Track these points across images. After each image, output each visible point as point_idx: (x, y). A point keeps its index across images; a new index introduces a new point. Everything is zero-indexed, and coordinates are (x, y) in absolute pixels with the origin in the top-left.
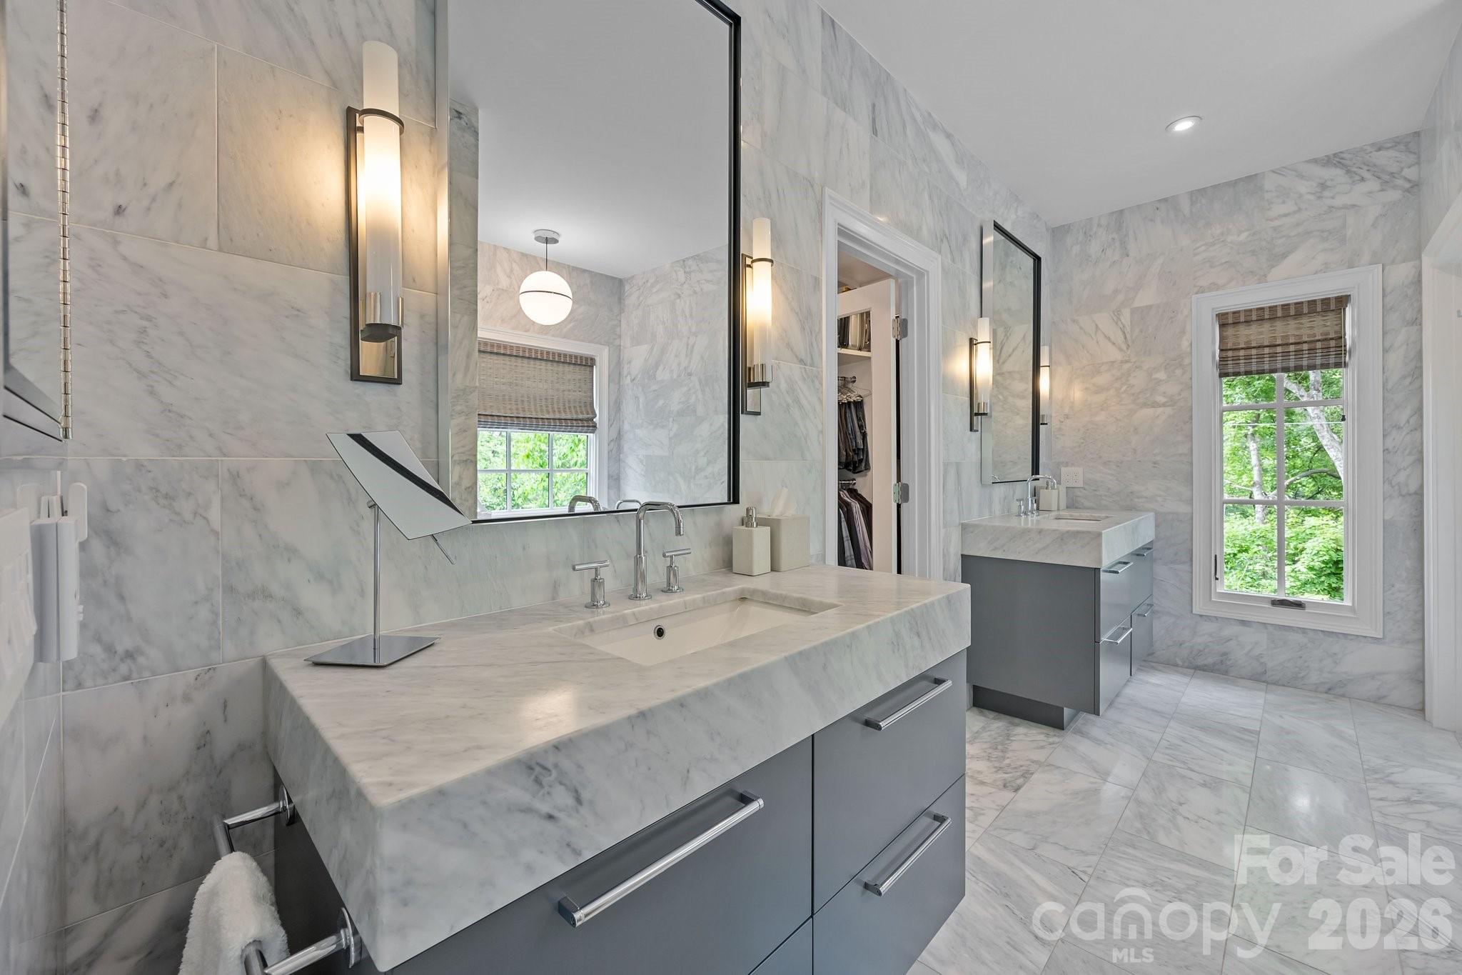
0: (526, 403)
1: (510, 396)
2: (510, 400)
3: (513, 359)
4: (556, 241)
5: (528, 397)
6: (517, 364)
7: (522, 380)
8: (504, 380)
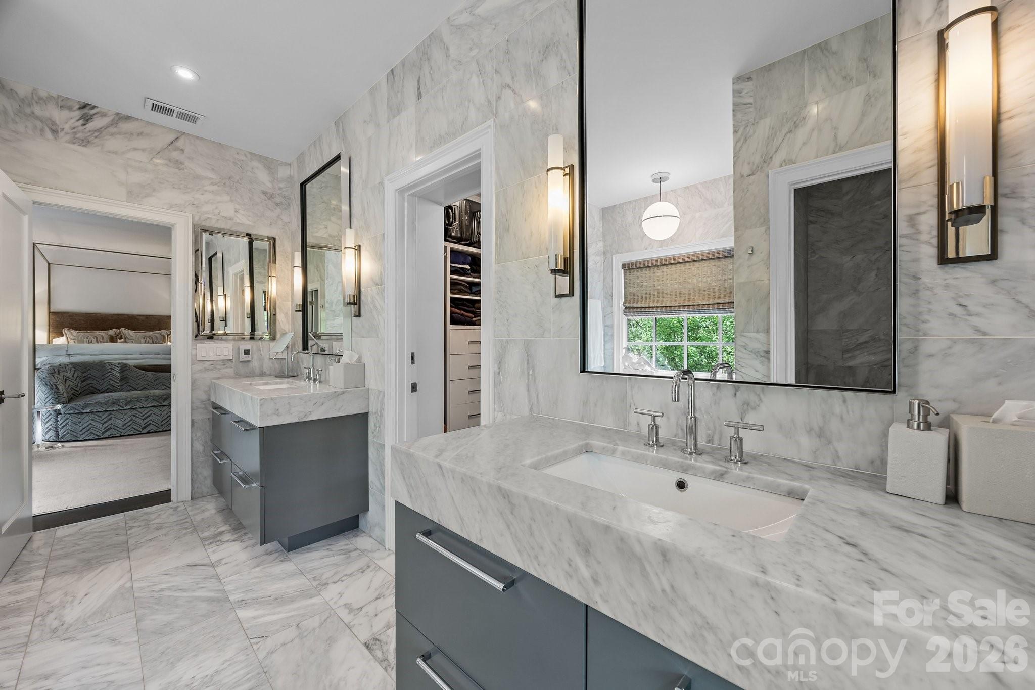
0: (692, 295)
1: (680, 291)
2: (680, 294)
3: (682, 265)
4: (666, 179)
5: (694, 290)
6: (686, 268)
7: (689, 279)
8: (676, 281)
